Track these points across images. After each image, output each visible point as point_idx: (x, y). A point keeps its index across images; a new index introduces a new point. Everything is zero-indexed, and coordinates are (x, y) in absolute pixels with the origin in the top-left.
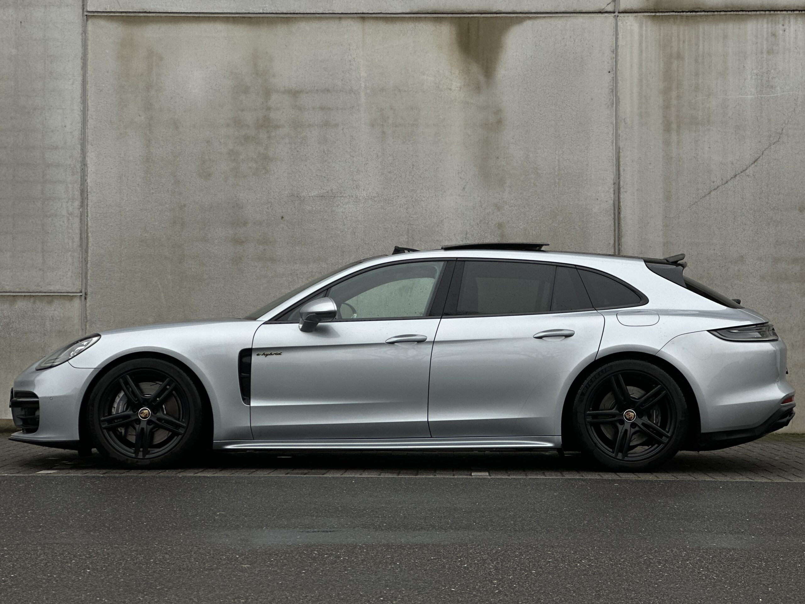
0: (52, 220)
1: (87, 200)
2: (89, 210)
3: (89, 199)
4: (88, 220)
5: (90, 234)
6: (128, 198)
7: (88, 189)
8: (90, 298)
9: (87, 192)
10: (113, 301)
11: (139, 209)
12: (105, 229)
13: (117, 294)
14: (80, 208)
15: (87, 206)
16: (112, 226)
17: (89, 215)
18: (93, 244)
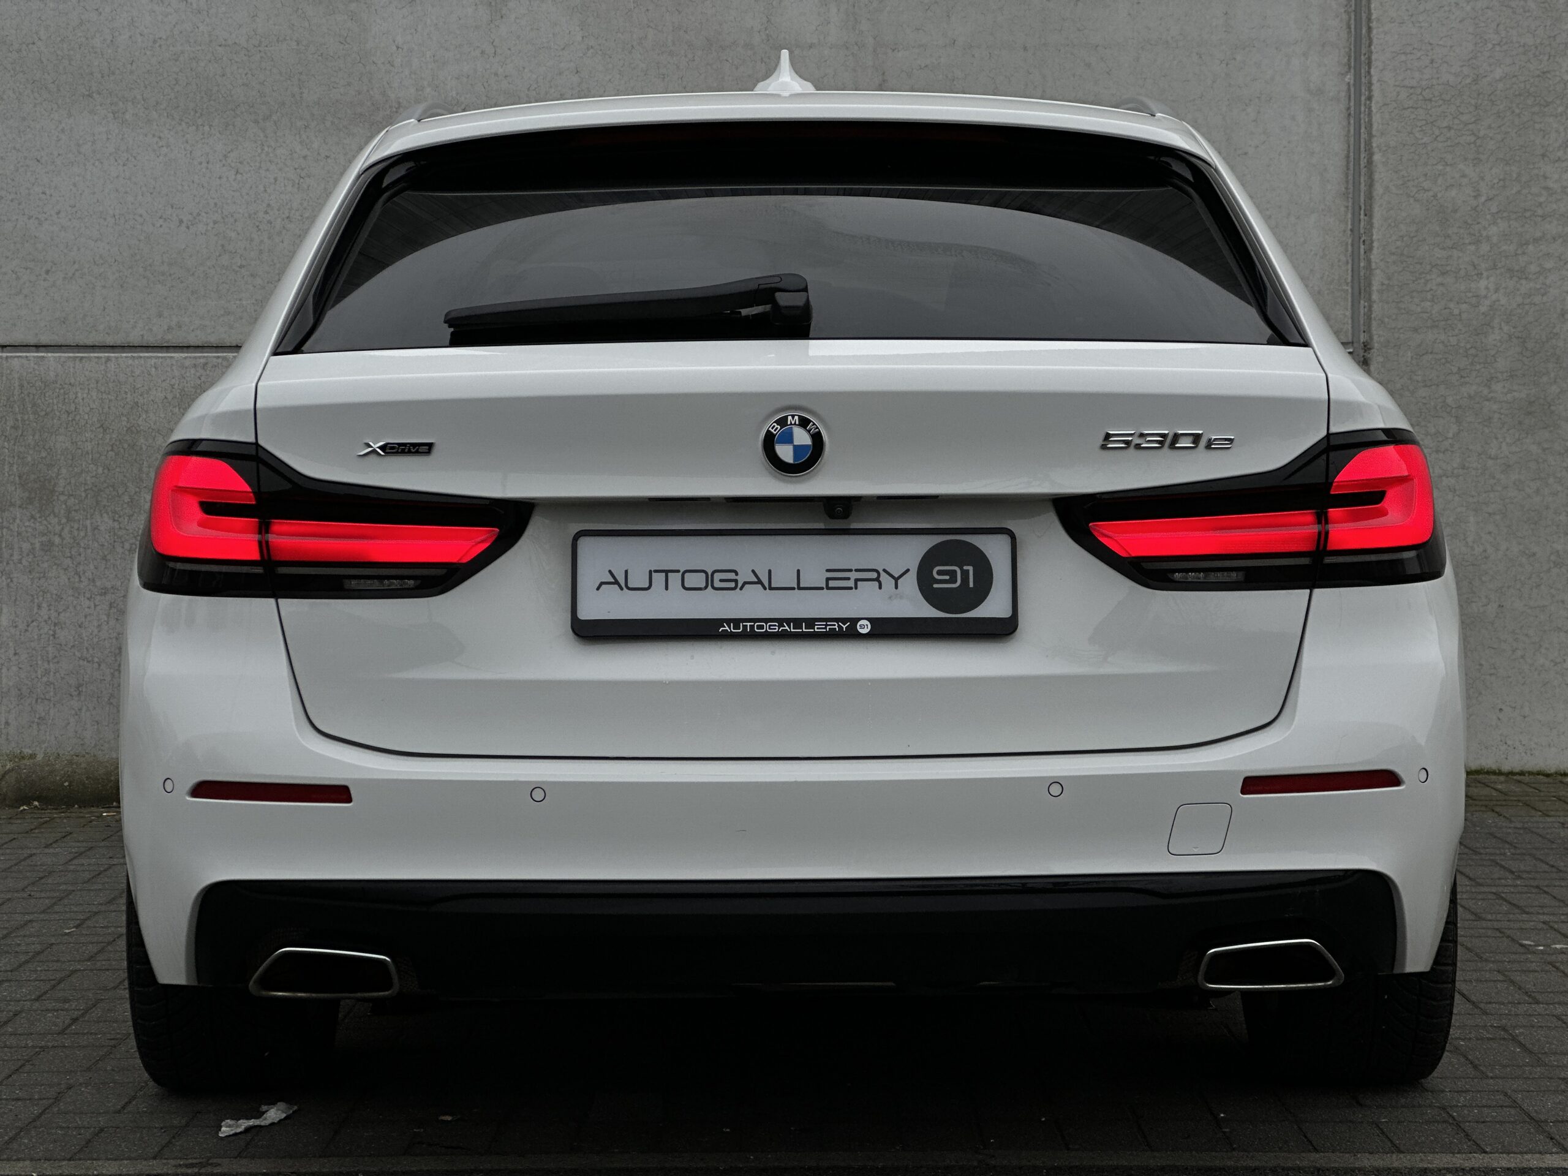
0: (1259, 112)
1: (1370, 45)
2: (1374, 80)
3: (1375, 41)
4: (1374, 109)
5: (1377, 157)
6: (1503, 34)
7: (1373, 11)
8: (1381, 359)
9: (1369, 20)
10: (1455, 370)
11: (1538, 72)
12: (1425, 140)
13: (1468, 346)
14: (1347, 72)
15: (1369, 64)
16: (1449, 128)
17: (1376, 93)
18: (1387, 189)
